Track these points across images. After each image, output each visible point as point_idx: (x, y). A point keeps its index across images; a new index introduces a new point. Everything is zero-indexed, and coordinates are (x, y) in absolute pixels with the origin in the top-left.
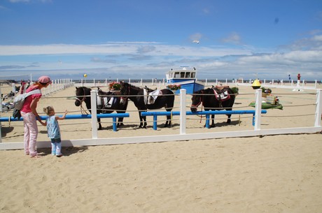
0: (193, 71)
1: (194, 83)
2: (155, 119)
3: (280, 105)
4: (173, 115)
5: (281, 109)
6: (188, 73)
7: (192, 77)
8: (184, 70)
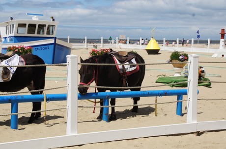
0: (51, 22)
1: (55, 44)
2: (15, 108)
3: (206, 80)
4: (48, 100)
5: (208, 86)
6: (41, 27)
7: (48, 33)
8: (35, 20)
